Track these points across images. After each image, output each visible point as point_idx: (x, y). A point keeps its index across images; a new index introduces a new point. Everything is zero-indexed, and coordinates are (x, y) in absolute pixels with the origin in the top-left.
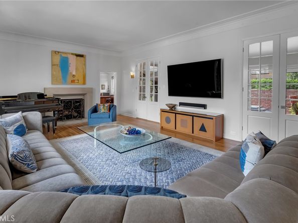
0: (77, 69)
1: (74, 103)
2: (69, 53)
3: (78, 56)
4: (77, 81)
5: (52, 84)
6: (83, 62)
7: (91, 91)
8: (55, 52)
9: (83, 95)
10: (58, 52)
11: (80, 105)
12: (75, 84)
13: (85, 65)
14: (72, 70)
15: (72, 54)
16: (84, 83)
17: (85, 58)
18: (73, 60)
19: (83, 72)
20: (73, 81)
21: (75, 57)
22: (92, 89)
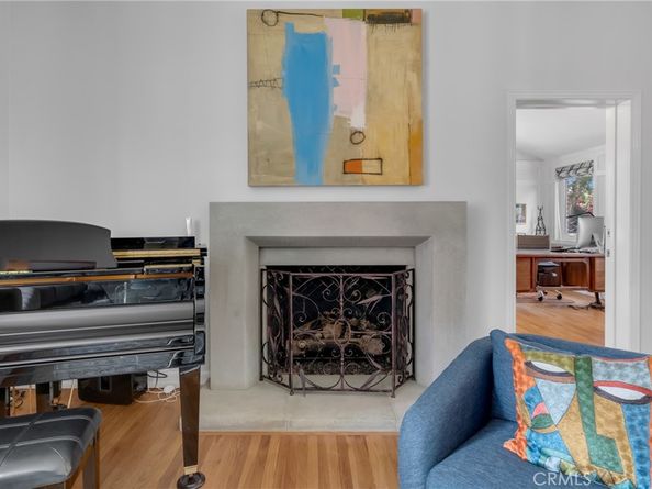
0: (373, 99)
1: (348, 294)
2: (332, 13)
3: (377, 18)
4: (373, 166)
5: (254, 183)
6: (411, 55)
7: (456, 220)
8: (262, 14)
9: (411, 243)
10: (278, 13)
11: (384, 304)
12: (364, 185)
13: (420, 66)
14: (350, 106)
15: (348, 14)
16: (416, 178)
17: (418, 24)
18: (350, 50)
19: (410, 109)
20: (351, 167)
21: (363, 27)
22: (461, 207)
